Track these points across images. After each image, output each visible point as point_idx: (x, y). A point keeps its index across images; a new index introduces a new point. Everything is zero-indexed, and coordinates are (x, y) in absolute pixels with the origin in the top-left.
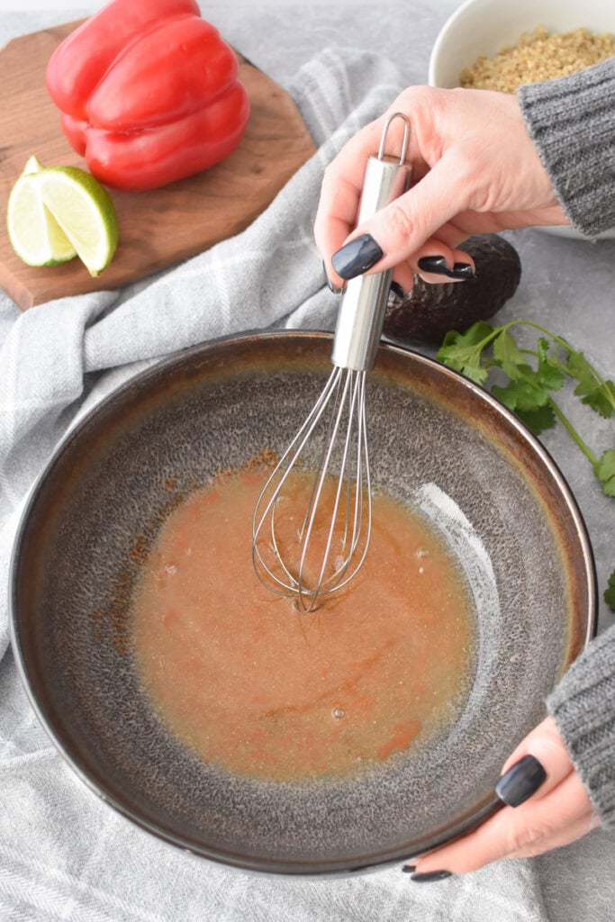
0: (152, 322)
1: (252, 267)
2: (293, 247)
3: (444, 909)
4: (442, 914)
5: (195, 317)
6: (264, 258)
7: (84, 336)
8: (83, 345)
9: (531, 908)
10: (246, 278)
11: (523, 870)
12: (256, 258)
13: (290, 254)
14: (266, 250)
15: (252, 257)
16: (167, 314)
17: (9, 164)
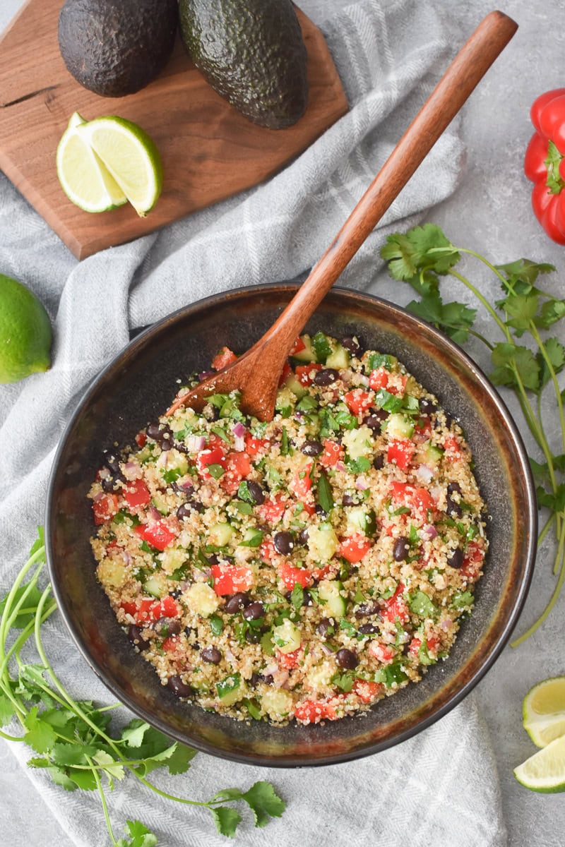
0: (189, 285)
1: (280, 230)
2: (321, 200)
3: (420, 812)
4: (418, 816)
5: (227, 279)
6: (291, 221)
7: (129, 300)
8: (128, 309)
9: (491, 820)
10: (274, 242)
11: (488, 791)
12: (284, 221)
13: (318, 207)
14: (294, 214)
15: (279, 222)
16: (202, 276)
17: (58, 104)
